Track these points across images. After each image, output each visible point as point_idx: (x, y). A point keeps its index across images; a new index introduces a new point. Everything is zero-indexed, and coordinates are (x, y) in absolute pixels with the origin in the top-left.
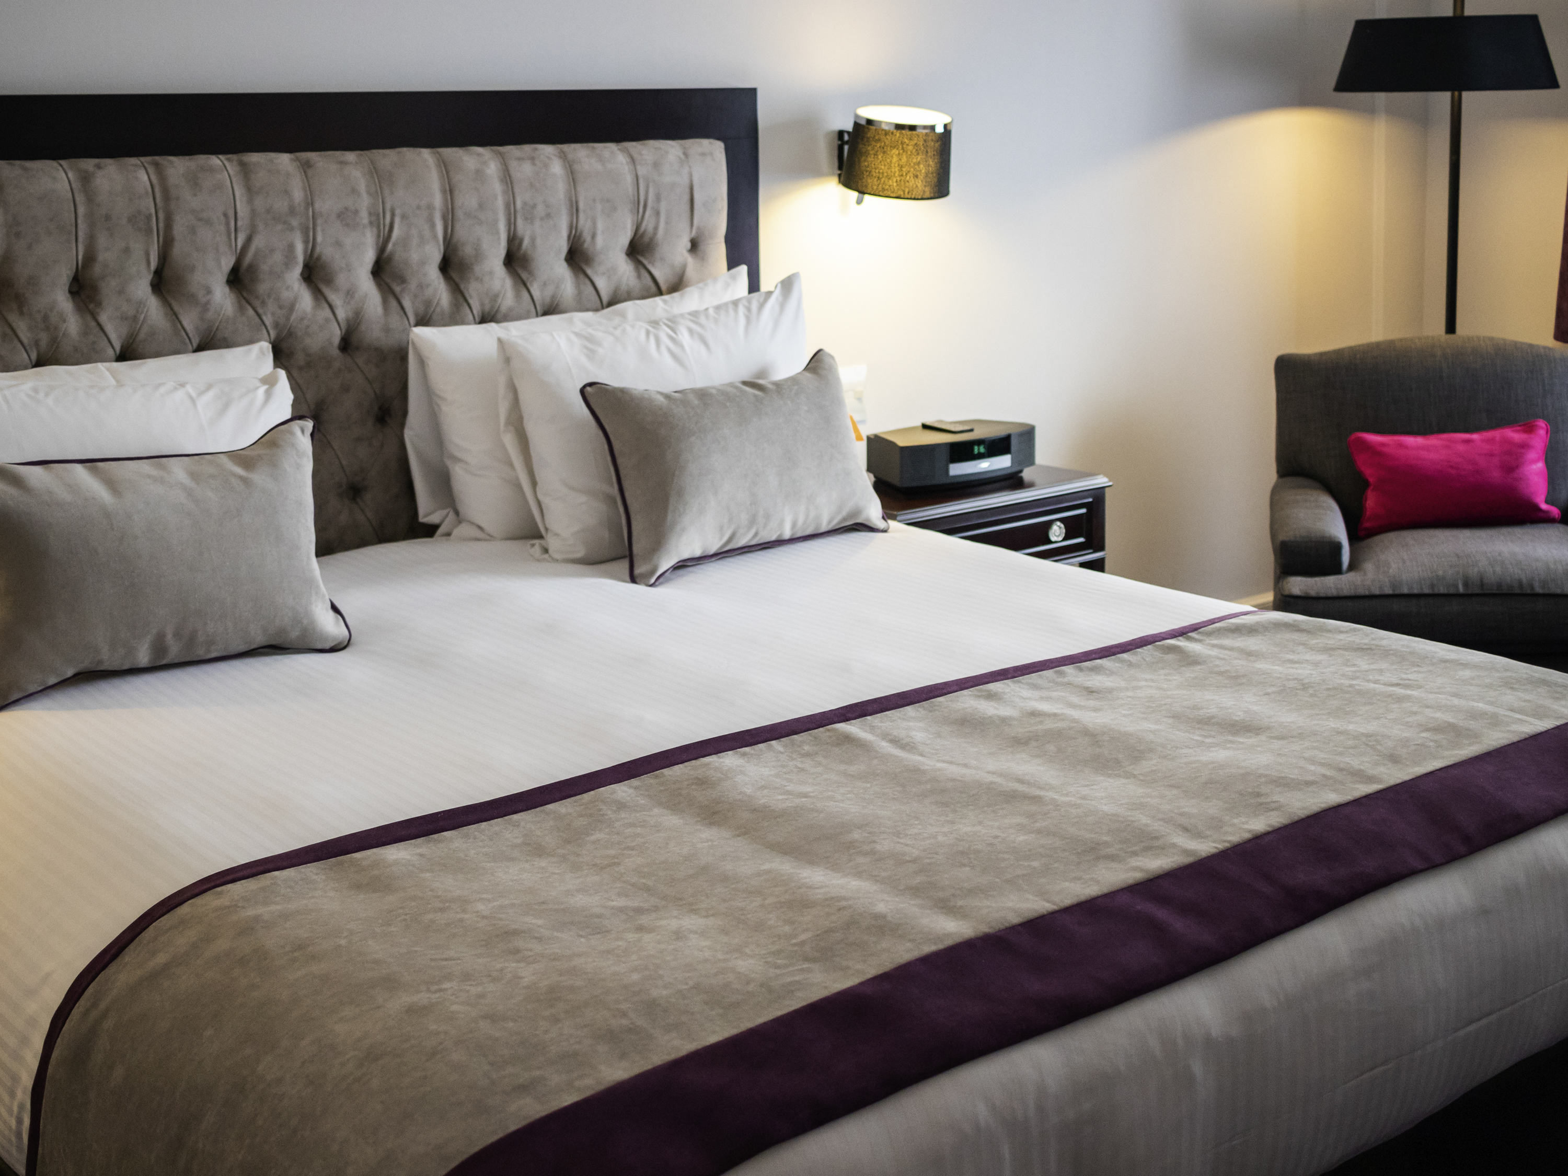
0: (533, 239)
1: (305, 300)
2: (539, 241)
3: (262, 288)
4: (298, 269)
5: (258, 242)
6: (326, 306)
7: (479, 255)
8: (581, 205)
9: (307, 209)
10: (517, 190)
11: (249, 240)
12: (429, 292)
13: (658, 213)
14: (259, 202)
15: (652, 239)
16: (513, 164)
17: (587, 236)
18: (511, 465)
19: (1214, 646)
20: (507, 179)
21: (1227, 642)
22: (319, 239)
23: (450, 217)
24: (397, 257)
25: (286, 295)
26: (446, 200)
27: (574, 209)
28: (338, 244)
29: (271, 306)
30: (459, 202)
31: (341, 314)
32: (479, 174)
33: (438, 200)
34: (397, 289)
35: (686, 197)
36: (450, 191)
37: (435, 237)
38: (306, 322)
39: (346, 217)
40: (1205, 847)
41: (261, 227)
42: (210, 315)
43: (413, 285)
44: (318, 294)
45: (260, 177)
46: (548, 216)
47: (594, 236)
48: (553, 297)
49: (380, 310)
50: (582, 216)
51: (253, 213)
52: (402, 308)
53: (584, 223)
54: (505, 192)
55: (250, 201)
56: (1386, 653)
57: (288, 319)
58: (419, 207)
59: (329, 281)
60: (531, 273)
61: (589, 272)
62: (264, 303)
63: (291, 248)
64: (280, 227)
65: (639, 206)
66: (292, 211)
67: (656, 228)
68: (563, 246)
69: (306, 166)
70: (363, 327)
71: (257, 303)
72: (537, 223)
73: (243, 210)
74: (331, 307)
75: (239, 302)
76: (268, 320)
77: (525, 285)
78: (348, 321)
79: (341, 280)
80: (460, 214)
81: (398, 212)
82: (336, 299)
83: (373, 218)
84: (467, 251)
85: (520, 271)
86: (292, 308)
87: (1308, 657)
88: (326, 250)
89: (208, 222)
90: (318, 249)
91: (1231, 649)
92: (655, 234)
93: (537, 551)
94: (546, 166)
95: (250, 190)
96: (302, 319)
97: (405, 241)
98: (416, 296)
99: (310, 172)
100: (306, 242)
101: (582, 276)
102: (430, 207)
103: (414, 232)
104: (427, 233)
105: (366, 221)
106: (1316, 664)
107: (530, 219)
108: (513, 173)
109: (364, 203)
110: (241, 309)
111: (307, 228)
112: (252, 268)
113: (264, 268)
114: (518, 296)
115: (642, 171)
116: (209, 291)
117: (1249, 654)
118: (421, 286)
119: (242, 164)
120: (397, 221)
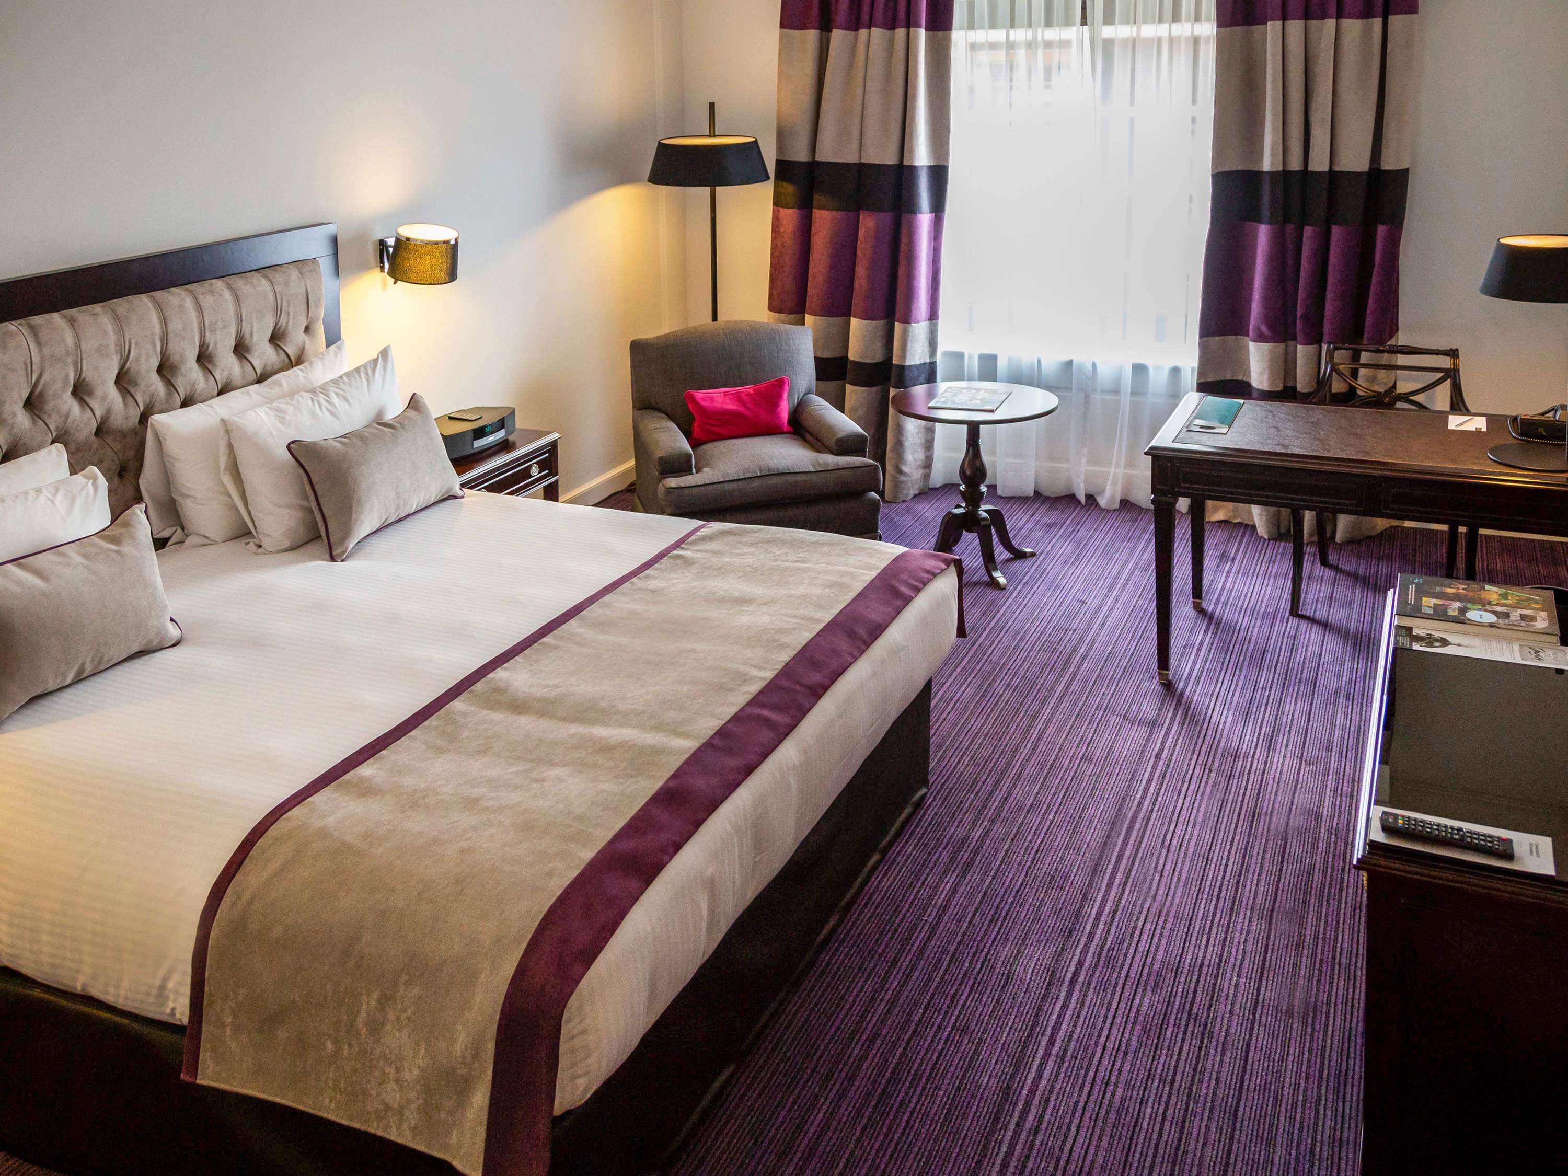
0: (215, 344)
1: (75, 408)
2: (219, 345)
3: (48, 407)
4: (70, 390)
5: (46, 377)
6: (88, 409)
7: (183, 360)
8: (244, 317)
9: (77, 350)
10: (205, 314)
11: (40, 376)
12: (152, 389)
13: (288, 314)
14: (46, 351)
15: (285, 330)
16: (201, 298)
17: (247, 335)
18: (229, 496)
19: (696, 551)
20: (199, 308)
21: (702, 547)
22: (84, 368)
23: (165, 339)
24: (132, 370)
25: (64, 408)
26: (162, 327)
27: (240, 320)
28: (96, 369)
29: (55, 417)
30: (170, 329)
31: (98, 414)
32: (181, 307)
33: (157, 329)
34: (132, 390)
35: (305, 300)
36: (164, 322)
37: (156, 352)
38: (76, 423)
39: (101, 351)
40: (769, 675)
41: (47, 366)
42: (15, 431)
43: (142, 385)
44: (83, 402)
45: (44, 335)
46: (224, 327)
47: (251, 335)
48: (228, 378)
49: (121, 405)
50: (244, 323)
51: (42, 359)
52: (136, 402)
53: (246, 328)
54: (198, 317)
55: (40, 351)
56: (783, 542)
57: (65, 423)
58: (146, 336)
59: (90, 393)
60: (214, 365)
61: (249, 357)
62: (49, 416)
63: (67, 376)
64: (60, 365)
65: (278, 311)
66: (67, 353)
67: (287, 323)
68: (232, 343)
69: (72, 321)
70: (112, 419)
71: (45, 417)
72: (218, 333)
73: (36, 359)
74: (92, 410)
75: (33, 418)
76: (52, 427)
77: (211, 373)
78: (102, 417)
79: (99, 392)
80: (171, 336)
81: (133, 341)
82: (94, 404)
83: (118, 348)
84: (175, 358)
85: (207, 364)
86: (67, 416)
87: (746, 550)
88: (88, 374)
89: (14, 370)
90: (83, 375)
91: (706, 551)
92: (287, 326)
93: (252, 546)
94: (221, 295)
95: (39, 344)
96: (74, 421)
97: (137, 360)
98: (144, 392)
99: (75, 324)
100: (76, 371)
101: (244, 360)
102: (153, 335)
103: (143, 352)
104: (151, 351)
105: (113, 351)
106: (753, 554)
107: (213, 331)
108: (201, 303)
109: (112, 339)
110: (34, 423)
111: (77, 362)
112: (41, 394)
113: (50, 393)
114: (207, 380)
115: (277, 289)
116: (15, 415)
117: (716, 553)
118: (148, 386)
119: (31, 327)
120: (133, 346)
